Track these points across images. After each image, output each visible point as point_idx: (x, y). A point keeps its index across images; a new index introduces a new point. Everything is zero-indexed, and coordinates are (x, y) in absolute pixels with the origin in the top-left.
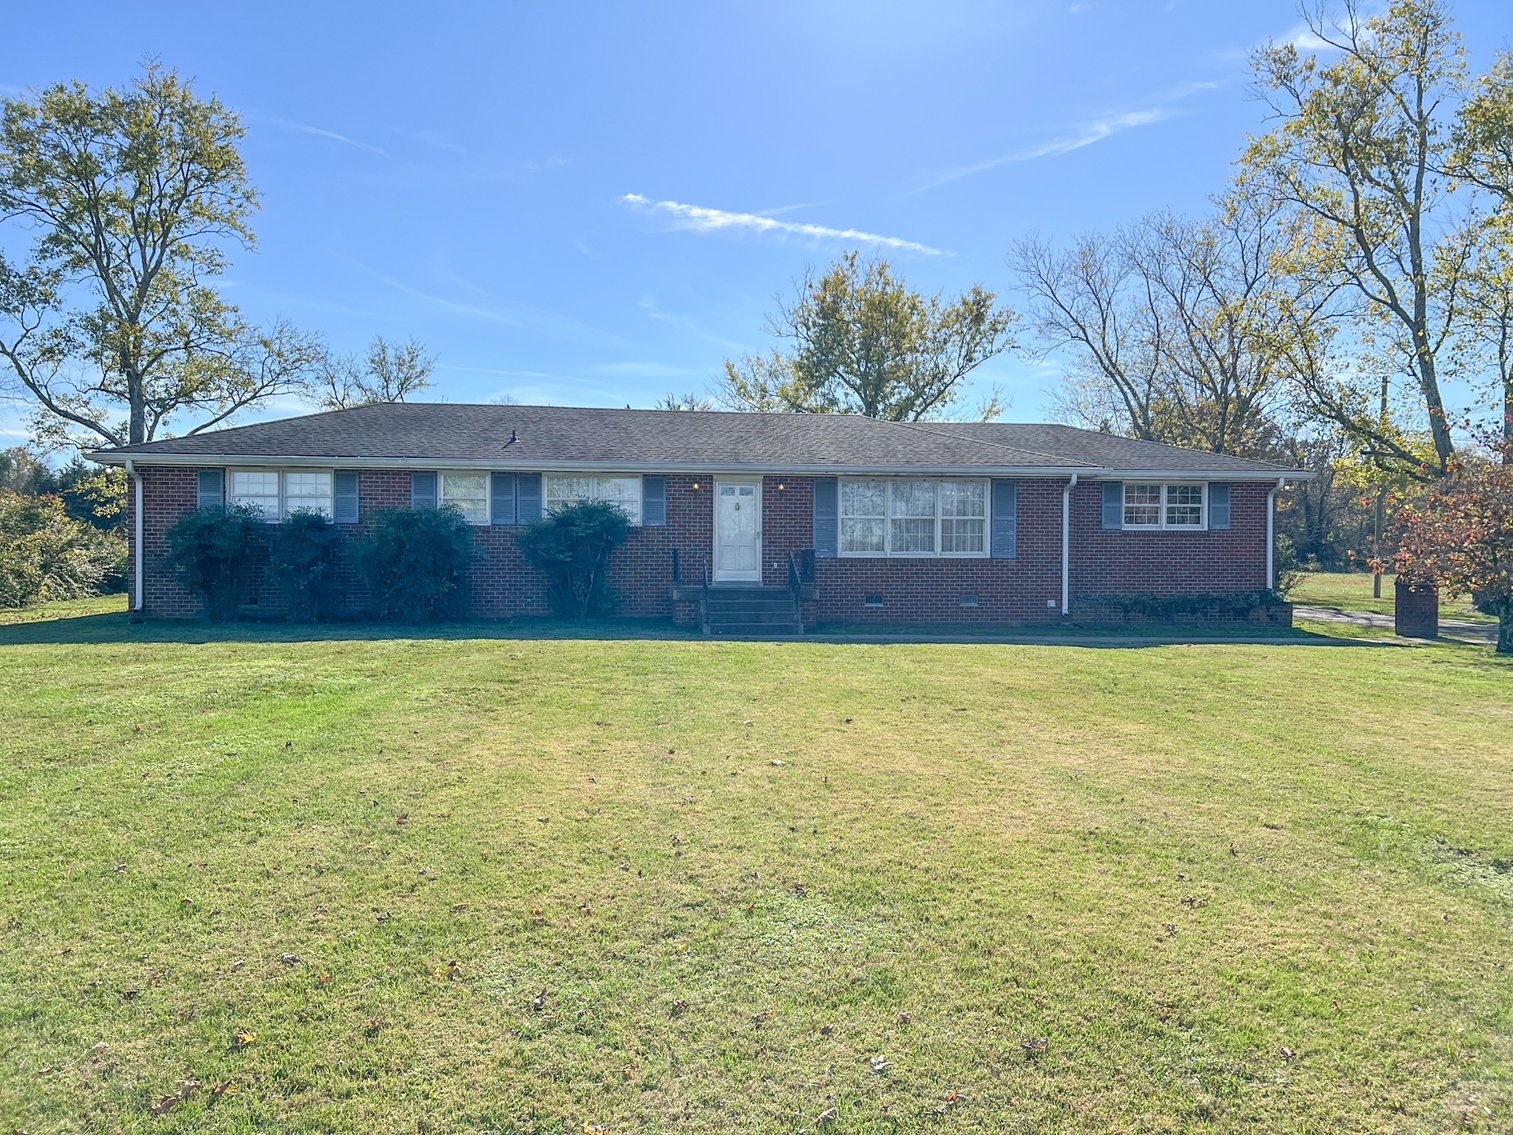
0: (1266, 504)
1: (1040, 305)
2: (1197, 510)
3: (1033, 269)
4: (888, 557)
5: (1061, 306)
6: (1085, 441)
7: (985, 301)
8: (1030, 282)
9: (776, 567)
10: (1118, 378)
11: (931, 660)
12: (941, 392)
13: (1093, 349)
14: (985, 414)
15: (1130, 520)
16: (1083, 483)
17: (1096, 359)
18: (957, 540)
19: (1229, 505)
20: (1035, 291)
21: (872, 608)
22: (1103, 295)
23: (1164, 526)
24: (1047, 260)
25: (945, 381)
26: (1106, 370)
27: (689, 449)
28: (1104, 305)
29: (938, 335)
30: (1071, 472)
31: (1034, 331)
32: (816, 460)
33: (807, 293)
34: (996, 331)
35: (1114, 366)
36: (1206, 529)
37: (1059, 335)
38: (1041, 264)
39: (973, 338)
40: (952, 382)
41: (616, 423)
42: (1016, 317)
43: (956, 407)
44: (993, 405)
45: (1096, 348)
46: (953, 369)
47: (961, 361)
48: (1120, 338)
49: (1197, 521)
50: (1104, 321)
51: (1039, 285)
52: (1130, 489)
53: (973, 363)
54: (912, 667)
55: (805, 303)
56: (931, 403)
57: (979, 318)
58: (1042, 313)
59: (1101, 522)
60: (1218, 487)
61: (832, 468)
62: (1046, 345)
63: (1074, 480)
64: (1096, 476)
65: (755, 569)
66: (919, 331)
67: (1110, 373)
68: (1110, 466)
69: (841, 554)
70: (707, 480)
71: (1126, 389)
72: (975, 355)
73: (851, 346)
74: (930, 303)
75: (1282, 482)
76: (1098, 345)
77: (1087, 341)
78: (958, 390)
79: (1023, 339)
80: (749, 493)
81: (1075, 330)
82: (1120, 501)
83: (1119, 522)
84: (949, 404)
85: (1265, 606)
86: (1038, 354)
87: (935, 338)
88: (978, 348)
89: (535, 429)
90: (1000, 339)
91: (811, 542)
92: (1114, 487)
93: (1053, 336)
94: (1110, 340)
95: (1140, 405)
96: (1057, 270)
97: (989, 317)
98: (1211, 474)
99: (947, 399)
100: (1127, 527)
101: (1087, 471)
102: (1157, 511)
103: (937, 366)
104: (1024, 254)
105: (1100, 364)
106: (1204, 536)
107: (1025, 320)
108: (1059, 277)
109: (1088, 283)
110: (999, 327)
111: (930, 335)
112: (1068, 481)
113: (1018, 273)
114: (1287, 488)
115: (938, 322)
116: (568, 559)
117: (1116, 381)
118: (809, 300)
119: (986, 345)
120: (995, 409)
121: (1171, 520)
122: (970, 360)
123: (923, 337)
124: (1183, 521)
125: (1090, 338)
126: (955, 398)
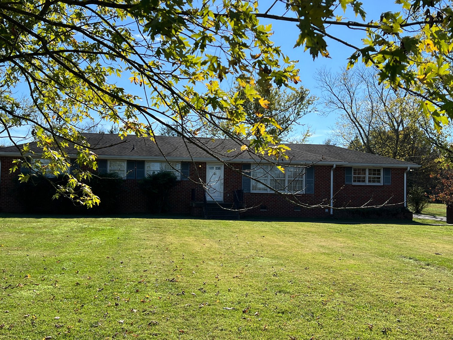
0: (404, 176)
1: (326, 95)
2: (379, 178)
3: (324, 80)
4: (269, 192)
5: (335, 95)
6: (340, 152)
7: (305, 92)
8: (322, 85)
9: (228, 196)
10: (357, 124)
11: (285, 225)
12: (287, 127)
13: (347, 112)
14: (304, 136)
15: (355, 181)
16: (338, 167)
17: (348, 116)
18: (293, 187)
19: (390, 176)
20: (324, 89)
21: (263, 211)
22: (351, 90)
23: (367, 183)
24: (329, 77)
25: (289, 123)
26: (352, 120)
27: (197, 152)
28: (352, 95)
29: (286, 105)
30: (333, 163)
31: (324, 105)
32: (243, 158)
33: (233, 86)
34: (309, 104)
35: (355, 119)
36: (382, 185)
37: (333, 106)
38: (327, 78)
39: (300, 106)
40: (291, 123)
41: (169, 142)
42: (317, 98)
43: (293, 133)
44: (308, 133)
45: (348, 112)
46: (292, 118)
47: (295, 115)
48: (358, 108)
49: (379, 182)
50: (352, 101)
51: (326, 87)
52: (355, 170)
53: (300, 116)
54: (279, 227)
55: (232, 90)
56: (283, 132)
57: (302, 98)
58: (327, 98)
59: (344, 181)
60: (386, 170)
61: (249, 161)
62: (329, 110)
63: (335, 166)
64: (342, 165)
65: (221, 196)
66: (278, 103)
67: (354, 122)
68: (347, 161)
69: (252, 191)
70: (204, 164)
71: (360, 128)
72: (300, 113)
73: (250, 107)
74: (283, 92)
75: (409, 168)
76: (349, 111)
77: (345, 109)
78: (294, 126)
79: (319, 107)
80: (219, 168)
81: (340, 105)
82: (351, 174)
83: (351, 182)
84: (290, 132)
85: (403, 213)
86: (325, 114)
87: (285, 105)
88: (302, 110)
89: (140, 144)
90: (310, 107)
91: (241, 187)
92: (349, 169)
93: (331, 107)
94: (354, 108)
95: (366, 135)
96: (333, 81)
97: (307, 99)
98: (383, 165)
99: (289, 130)
100: (354, 184)
101: (339, 163)
102: (364, 178)
103: (285, 117)
104: (320, 74)
105: (349, 118)
106: (382, 187)
107: (321, 100)
108: (334, 84)
109: (346, 86)
110: (310, 102)
111: (283, 104)
112: (332, 166)
113: (318, 81)
114: (411, 170)
115: (286, 99)
116: (157, 192)
117: (356, 125)
118: (234, 89)
119: (305, 109)
120: (308, 134)
121: (369, 181)
122: (299, 115)
123: (280, 105)
124: (374, 182)
125: (346, 108)
126: (292, 130)
